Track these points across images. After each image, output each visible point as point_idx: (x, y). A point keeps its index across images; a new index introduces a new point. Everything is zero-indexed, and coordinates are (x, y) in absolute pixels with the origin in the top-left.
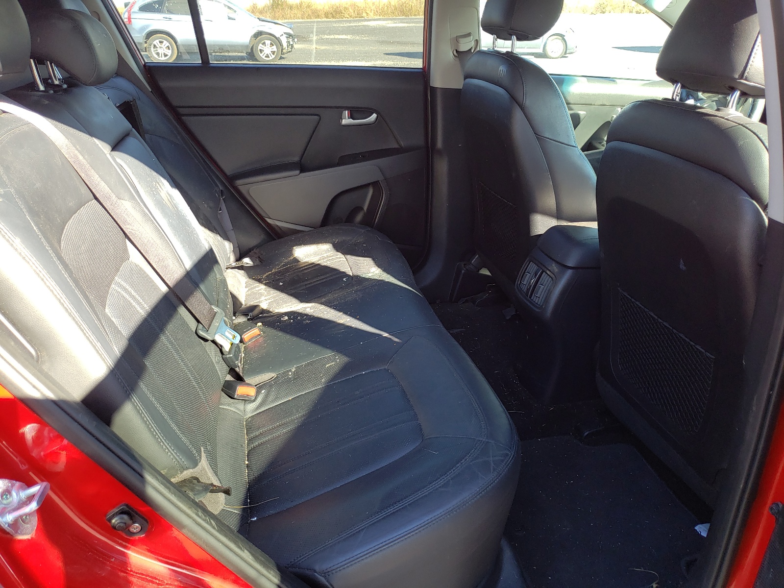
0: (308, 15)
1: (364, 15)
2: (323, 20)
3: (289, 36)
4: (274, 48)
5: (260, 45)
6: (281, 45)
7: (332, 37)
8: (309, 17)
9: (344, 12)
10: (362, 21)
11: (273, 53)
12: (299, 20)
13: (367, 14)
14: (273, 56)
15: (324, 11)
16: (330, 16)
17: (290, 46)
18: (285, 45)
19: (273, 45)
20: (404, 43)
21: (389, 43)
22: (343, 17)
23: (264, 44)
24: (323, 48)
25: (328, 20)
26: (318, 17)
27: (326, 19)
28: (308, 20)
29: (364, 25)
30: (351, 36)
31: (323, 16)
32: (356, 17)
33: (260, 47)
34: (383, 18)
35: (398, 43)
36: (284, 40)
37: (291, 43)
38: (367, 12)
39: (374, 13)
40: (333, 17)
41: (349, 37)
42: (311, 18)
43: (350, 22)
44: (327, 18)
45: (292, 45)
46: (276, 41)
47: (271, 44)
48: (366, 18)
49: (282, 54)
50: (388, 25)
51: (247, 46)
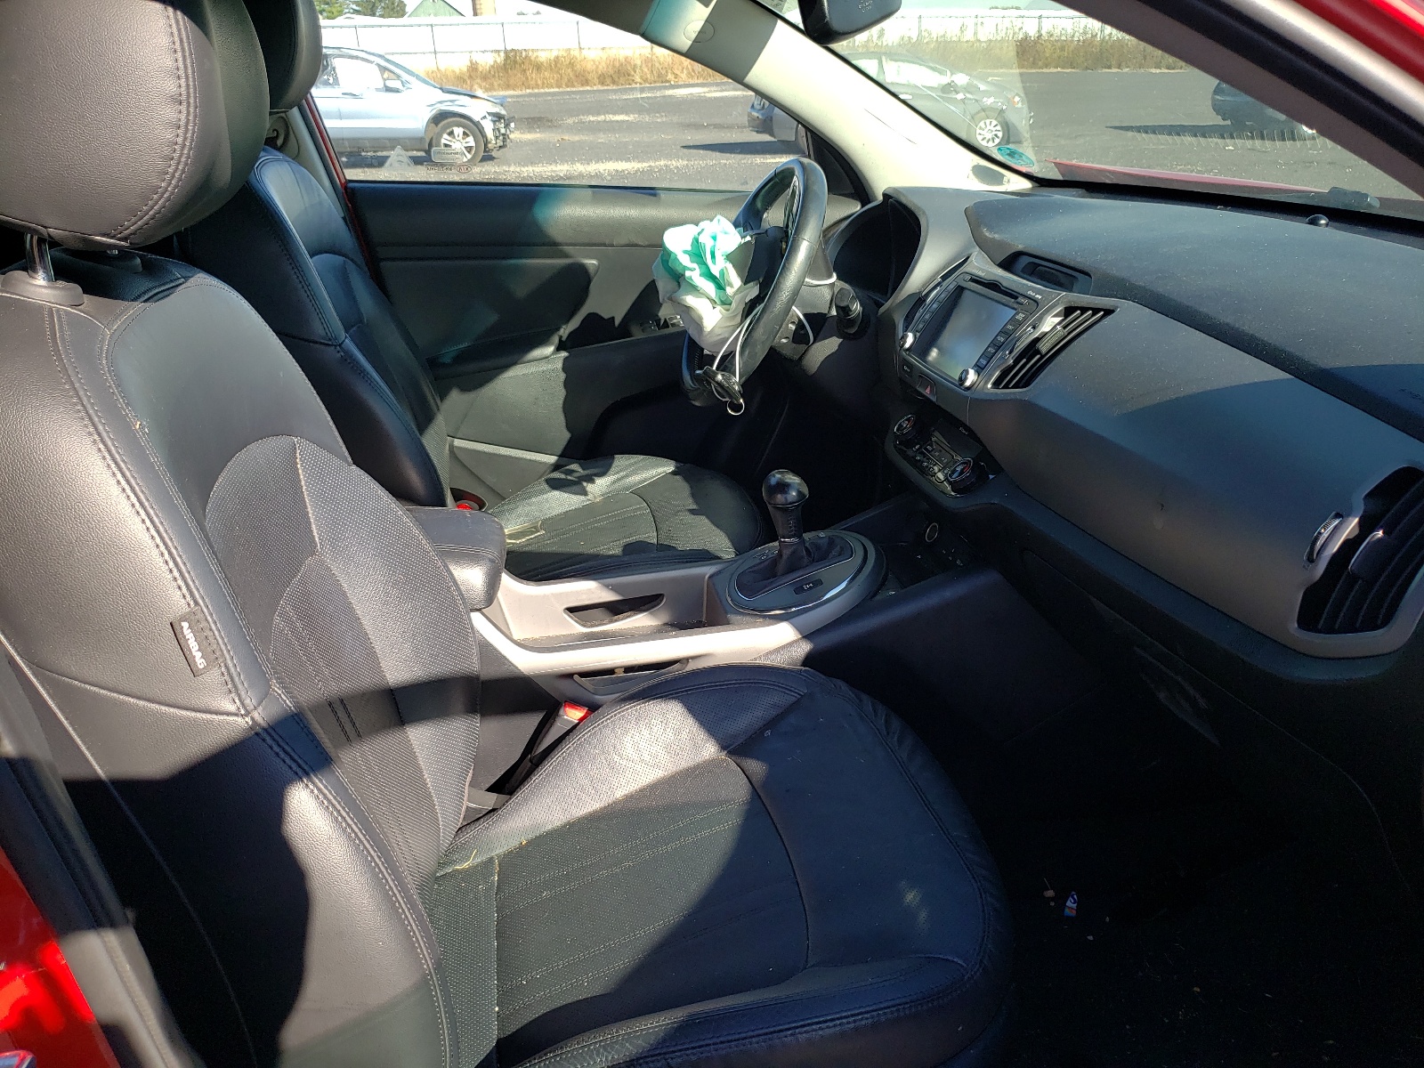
0: (569, 81)
1: (670, 76)
2: (595, 88)
3: (498, 117)
4: (471, 141)
5: (445, 136)
6: (484, 135)
7: (601, 118)
8: (570, 83)
9: (633, 73)
10: (666, 88)
11: (469, 149)
12: (552, 90)
13: (676, 76)
14: (469, 156)
15: (596, 72)
16: (608, 81)
17: (501, 138)
18: (490, 134)
19: (468, 135)
20: (728, 127)
21: (697, 127)
22: (631, 82)
23: (451, 133)
24: (576, 138)
25: (606, 88)
26: (587, 82)
27: (600, 87)
28: (568, 89)
29: (664, 97)
30: (636, 116)
31: (596, 81)
32: (655, 82)
33: (445, 139)
34: (705, 81)
35: (717, 126)
36: (488, 126)
37: (503, 131)
38: (676, 72)
39: (689, 73)
40: (614, 82)
41: (630, 118)
42: (574, 86)
43: (642, 90)
44: (603, 84)
45: (503, 134)
46: (473, 127)
47: (464, 133)
48: (672, 83)
49: (485, 151)
50: (708, 95)
51: (421, 139)
